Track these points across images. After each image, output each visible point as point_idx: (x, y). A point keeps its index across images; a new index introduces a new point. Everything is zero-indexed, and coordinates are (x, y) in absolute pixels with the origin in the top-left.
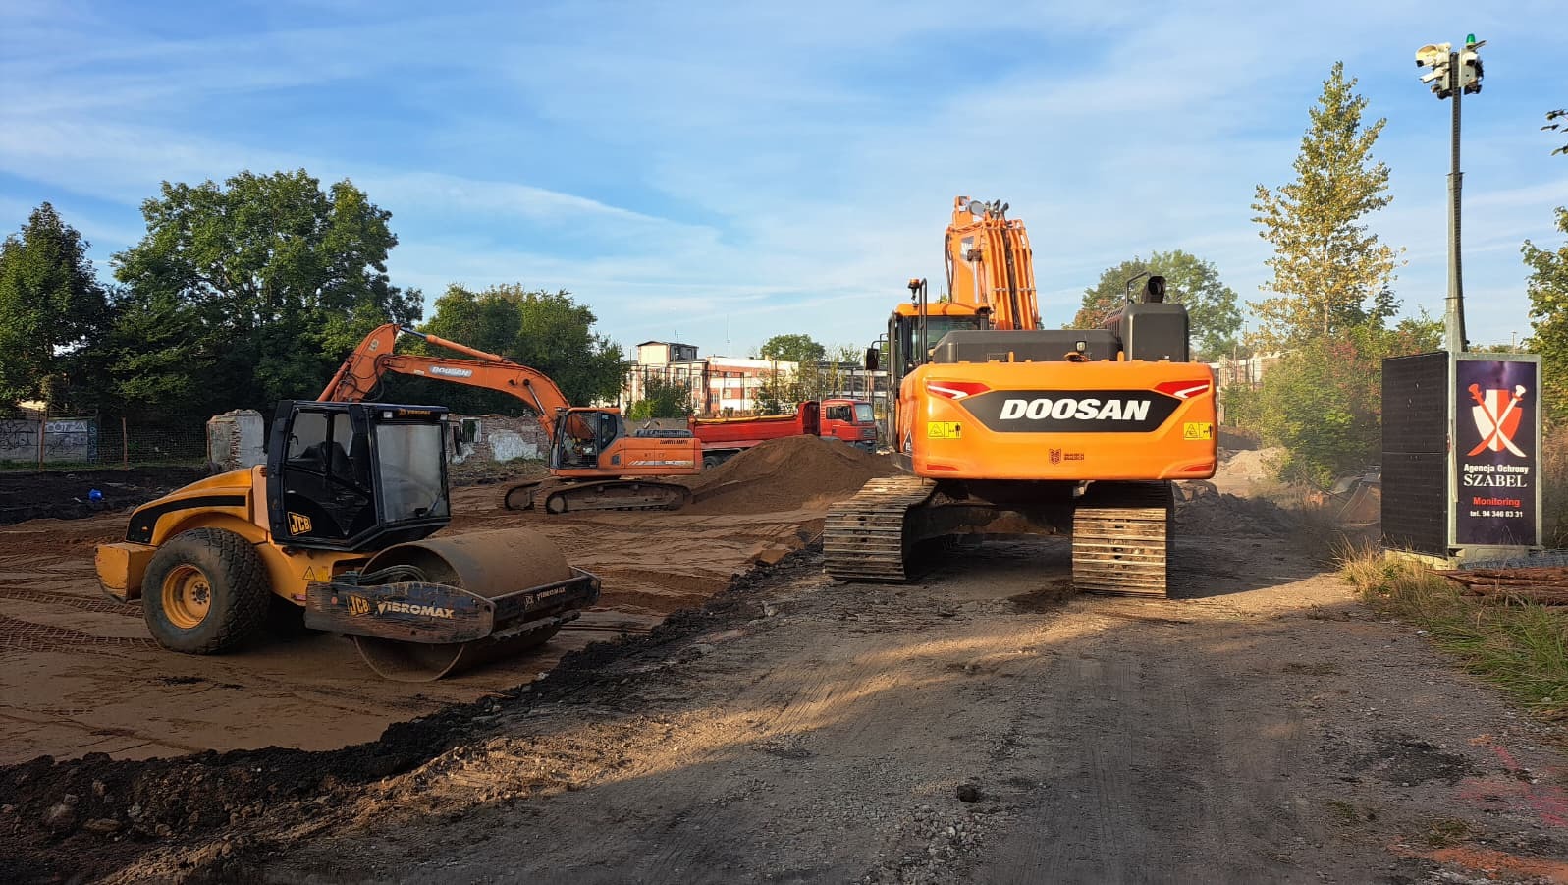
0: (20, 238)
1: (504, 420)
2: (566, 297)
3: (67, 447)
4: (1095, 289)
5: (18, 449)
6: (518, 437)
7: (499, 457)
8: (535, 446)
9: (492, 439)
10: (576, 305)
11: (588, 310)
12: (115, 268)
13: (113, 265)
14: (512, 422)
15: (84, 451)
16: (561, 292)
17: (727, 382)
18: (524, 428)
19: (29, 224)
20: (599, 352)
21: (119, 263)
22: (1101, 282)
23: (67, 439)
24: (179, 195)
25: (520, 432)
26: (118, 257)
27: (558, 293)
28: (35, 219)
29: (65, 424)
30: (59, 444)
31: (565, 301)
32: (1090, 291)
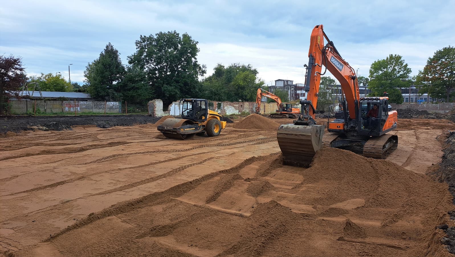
0: (104, 52)
1: (229, 103)
2: (250, 66)
3: (113, 109)
4: (432, 57)
5: (101, 109)
6: (233, 108)
7: (227, 114)
8: (238, 110)
9: (226, 108)
10: (253, 69)
11: (256, 70)
12: (128, 60)
13: (128, 59)
14: (231, 103)
15: (118, 110)
16: (249, 65)
17: (302, 91)
18: (235, 105)
19: (106, 49)
20: (258, 82)
21: (129, 59)
22: (434, 55)
23: (113, 107)
24: (144, 39)
25: (234, 106)
26: (129, 57)
27: (248, 65)
28: (107, 47)
29: (113, 103)
30: (111, 108)
31: (250, 67)
32: (430, 58)
